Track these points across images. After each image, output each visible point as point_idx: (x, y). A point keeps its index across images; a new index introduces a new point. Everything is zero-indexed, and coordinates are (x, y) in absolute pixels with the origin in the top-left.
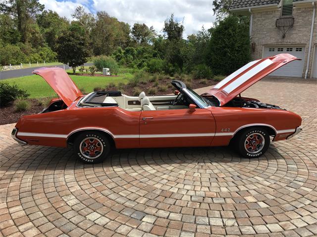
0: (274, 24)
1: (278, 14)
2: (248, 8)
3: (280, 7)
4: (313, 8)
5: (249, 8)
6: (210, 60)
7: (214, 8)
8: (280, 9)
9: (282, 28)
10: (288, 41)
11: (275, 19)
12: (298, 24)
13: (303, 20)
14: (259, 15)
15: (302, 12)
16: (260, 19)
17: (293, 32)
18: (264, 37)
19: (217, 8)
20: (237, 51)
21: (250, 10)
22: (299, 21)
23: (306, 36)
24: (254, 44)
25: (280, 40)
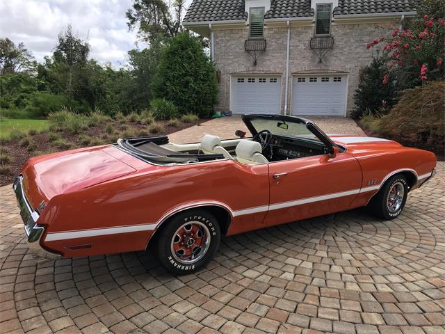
0: (242, 46)
1: (246, 34)
2: (207, 22)
3: (248, 25)
4: (287, 28)
5: (210, 24)
6: (165, 93)
7: (129, 21)
8: (248, 27)
9: (252, 52)
10: (261, 69)
11: (243, 41)
12: (271, 48)
13: (276, 42)
14: (222, 34)
15: (275, 33)
16: (224, 38)
17: (266, 58)
18: (230, 63)
19: (132, 23)
20: (202, 80)
21: (210, 26)
22: (272, 45)
23: (281, 63)
24: (219, 72)
25: (251, 69)
